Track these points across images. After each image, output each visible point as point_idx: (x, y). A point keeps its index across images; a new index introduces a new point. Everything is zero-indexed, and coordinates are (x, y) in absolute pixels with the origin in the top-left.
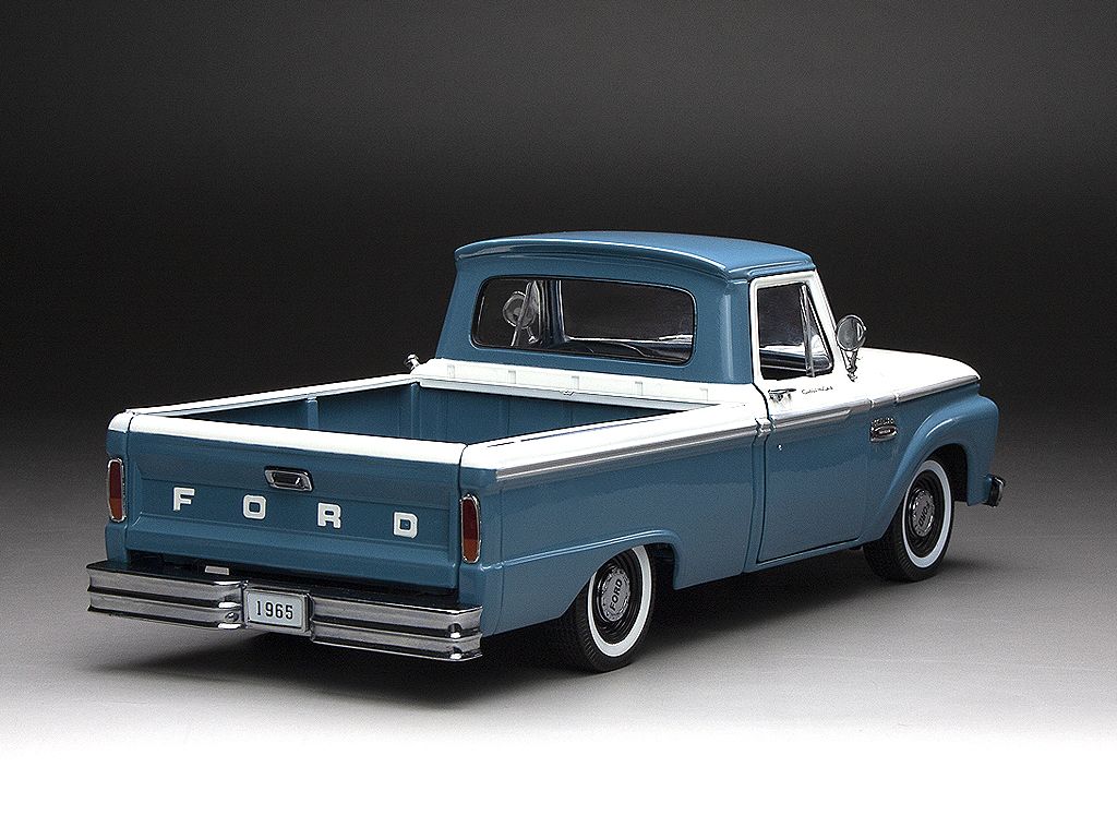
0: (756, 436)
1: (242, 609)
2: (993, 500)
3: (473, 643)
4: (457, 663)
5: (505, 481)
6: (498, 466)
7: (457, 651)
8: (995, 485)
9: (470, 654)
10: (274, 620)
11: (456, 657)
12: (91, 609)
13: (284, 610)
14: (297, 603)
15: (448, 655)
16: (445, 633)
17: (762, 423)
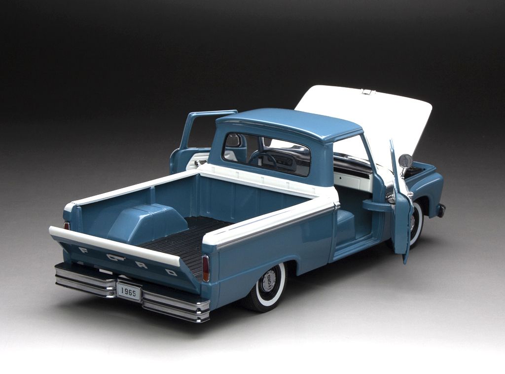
0: (334, 210)
1: (116, 290)
2: (440, 214)
3: (207, 315)
4: (199, 323)
5: (221, 249)
6: (217, 243)
7: (199, 319)
8: (441, 209)
9: (205, 319)
10: (128, 296)
11: (199, 321)
12: (57, 283)
13: (132, 292)
14: (137, 291)
15: (196, 320)
16: (195, 312)
17: (336, 204)
